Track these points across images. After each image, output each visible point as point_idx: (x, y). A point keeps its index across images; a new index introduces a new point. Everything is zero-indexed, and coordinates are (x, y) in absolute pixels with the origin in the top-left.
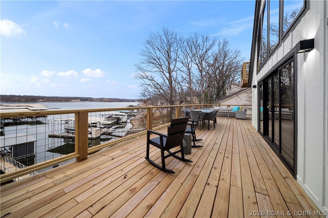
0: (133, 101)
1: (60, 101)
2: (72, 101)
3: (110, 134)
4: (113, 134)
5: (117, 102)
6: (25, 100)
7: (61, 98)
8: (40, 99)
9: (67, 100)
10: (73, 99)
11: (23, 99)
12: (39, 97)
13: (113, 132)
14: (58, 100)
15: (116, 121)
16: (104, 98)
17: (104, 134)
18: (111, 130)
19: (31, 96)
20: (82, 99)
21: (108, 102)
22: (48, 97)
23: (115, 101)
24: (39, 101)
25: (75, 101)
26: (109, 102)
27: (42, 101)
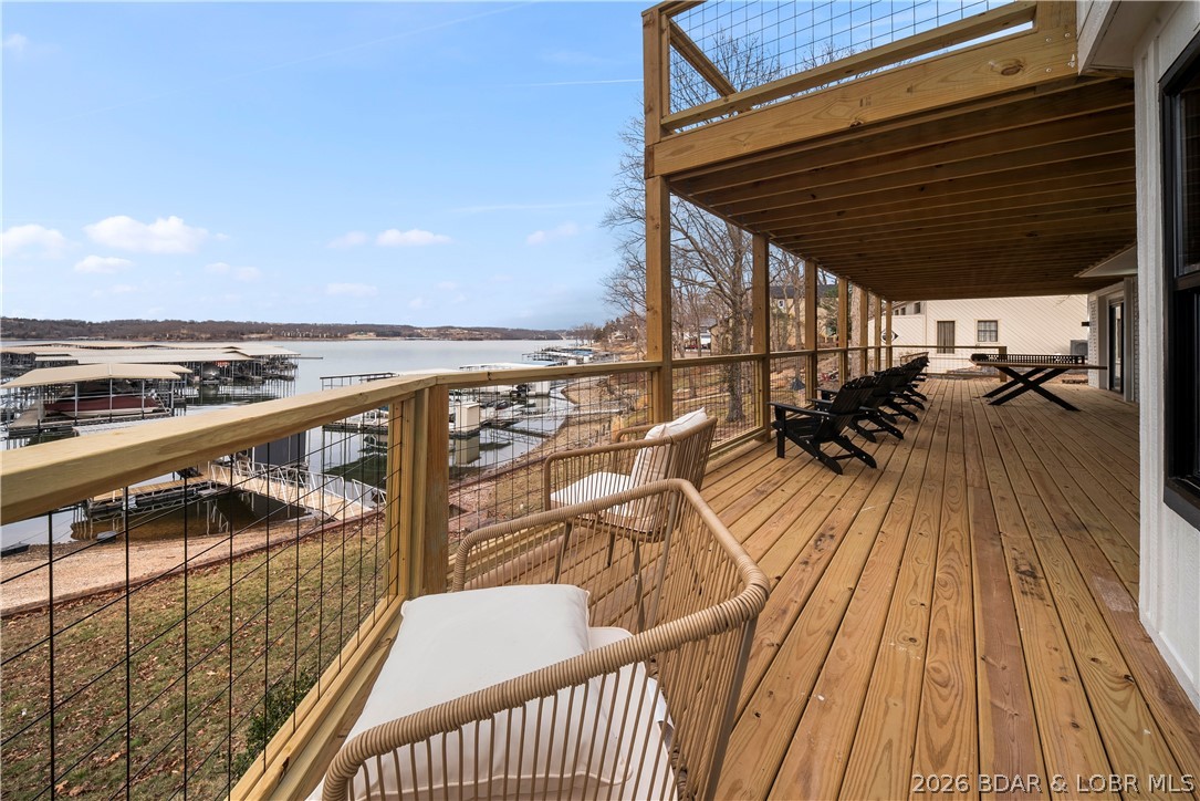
0: (553, 336)
1: (313, 337)
2: (351, 336)
3: (507, 425)
4: (517, 426)
5: (497, 339)
6: (208, 336)
7: (315, 327)
8: (252, 333)
9: (336, 336)
10: (353, 332)
11: (205, 333)
12: (249, 324)
13: (517, 421)
14: (307, 336)
15: (513, 392)
16: (452, 328)
17: (488, 425)
18: (507, 414)
19: (227, 323)
20: (381, 330)
21: (466, 339)
22: (275, 326)
23: (489, 338)
24: (250, 339)
25: (359, 337)
26: (471, 339)
27: (260, 339)
